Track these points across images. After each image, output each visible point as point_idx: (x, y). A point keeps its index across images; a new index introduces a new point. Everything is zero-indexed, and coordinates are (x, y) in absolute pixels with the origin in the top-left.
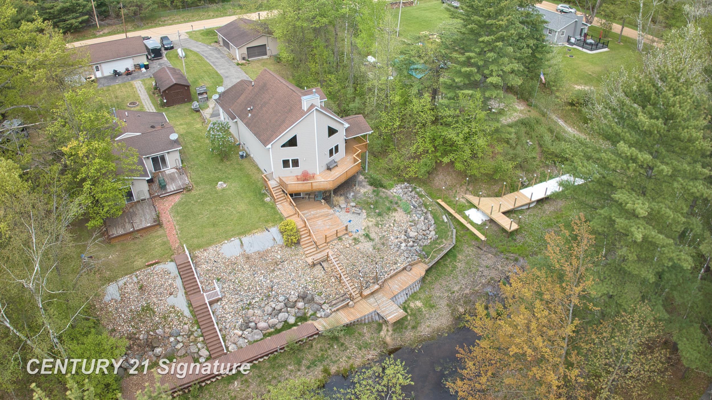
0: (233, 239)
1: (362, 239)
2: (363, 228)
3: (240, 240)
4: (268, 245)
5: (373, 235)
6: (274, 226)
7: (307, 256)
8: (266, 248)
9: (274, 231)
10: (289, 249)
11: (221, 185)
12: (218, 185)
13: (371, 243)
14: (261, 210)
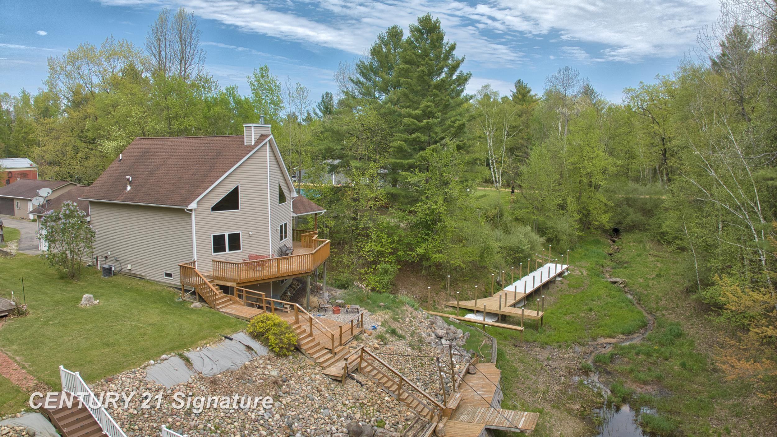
0: (164, 356)
1: (388, 336)
2: (380, 324)
3: (181, 356)
4: (244, 359)
5: (399, 332)
6: (236, 332)
7: (325, 365)
8: (240, 365)
9: (242, 337)
10: (285, 361)
11: (89, 300)
12: (83, 301)
13: (403, 342)
14: (194, 317)
